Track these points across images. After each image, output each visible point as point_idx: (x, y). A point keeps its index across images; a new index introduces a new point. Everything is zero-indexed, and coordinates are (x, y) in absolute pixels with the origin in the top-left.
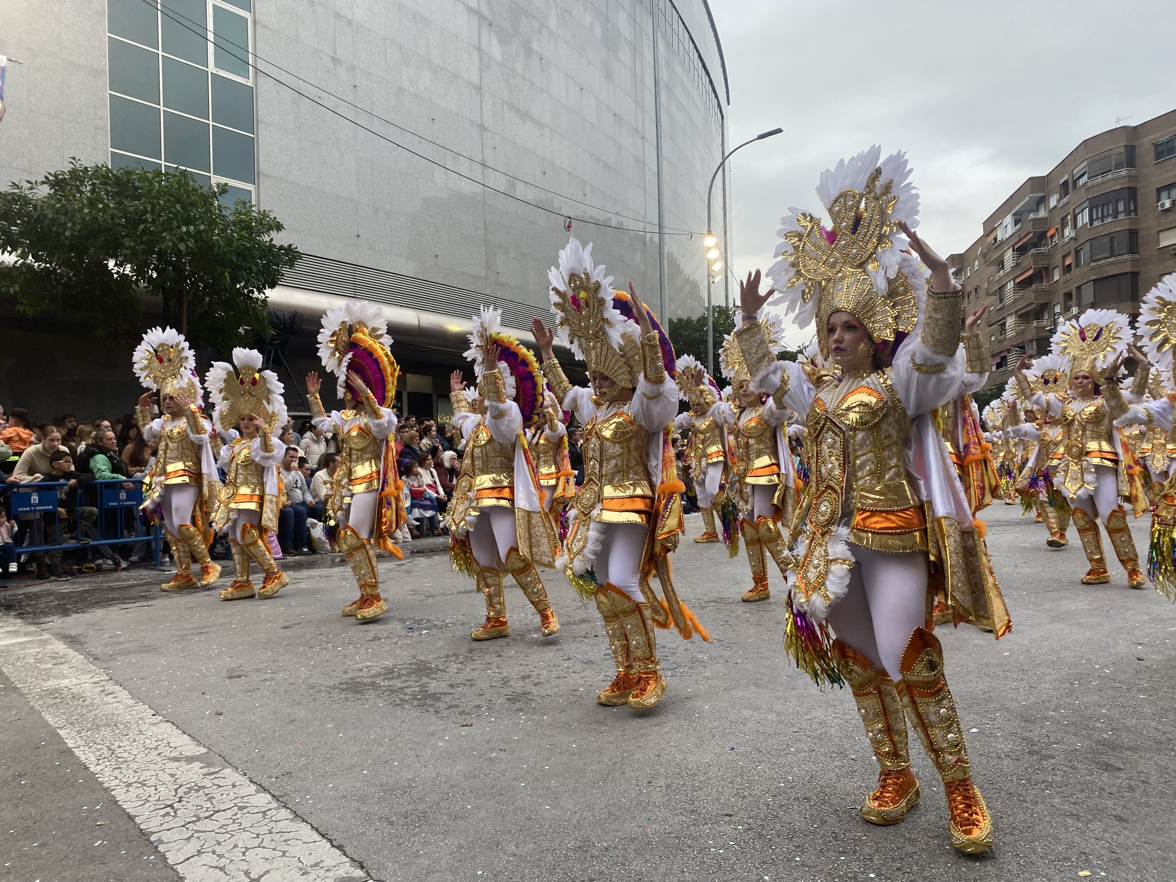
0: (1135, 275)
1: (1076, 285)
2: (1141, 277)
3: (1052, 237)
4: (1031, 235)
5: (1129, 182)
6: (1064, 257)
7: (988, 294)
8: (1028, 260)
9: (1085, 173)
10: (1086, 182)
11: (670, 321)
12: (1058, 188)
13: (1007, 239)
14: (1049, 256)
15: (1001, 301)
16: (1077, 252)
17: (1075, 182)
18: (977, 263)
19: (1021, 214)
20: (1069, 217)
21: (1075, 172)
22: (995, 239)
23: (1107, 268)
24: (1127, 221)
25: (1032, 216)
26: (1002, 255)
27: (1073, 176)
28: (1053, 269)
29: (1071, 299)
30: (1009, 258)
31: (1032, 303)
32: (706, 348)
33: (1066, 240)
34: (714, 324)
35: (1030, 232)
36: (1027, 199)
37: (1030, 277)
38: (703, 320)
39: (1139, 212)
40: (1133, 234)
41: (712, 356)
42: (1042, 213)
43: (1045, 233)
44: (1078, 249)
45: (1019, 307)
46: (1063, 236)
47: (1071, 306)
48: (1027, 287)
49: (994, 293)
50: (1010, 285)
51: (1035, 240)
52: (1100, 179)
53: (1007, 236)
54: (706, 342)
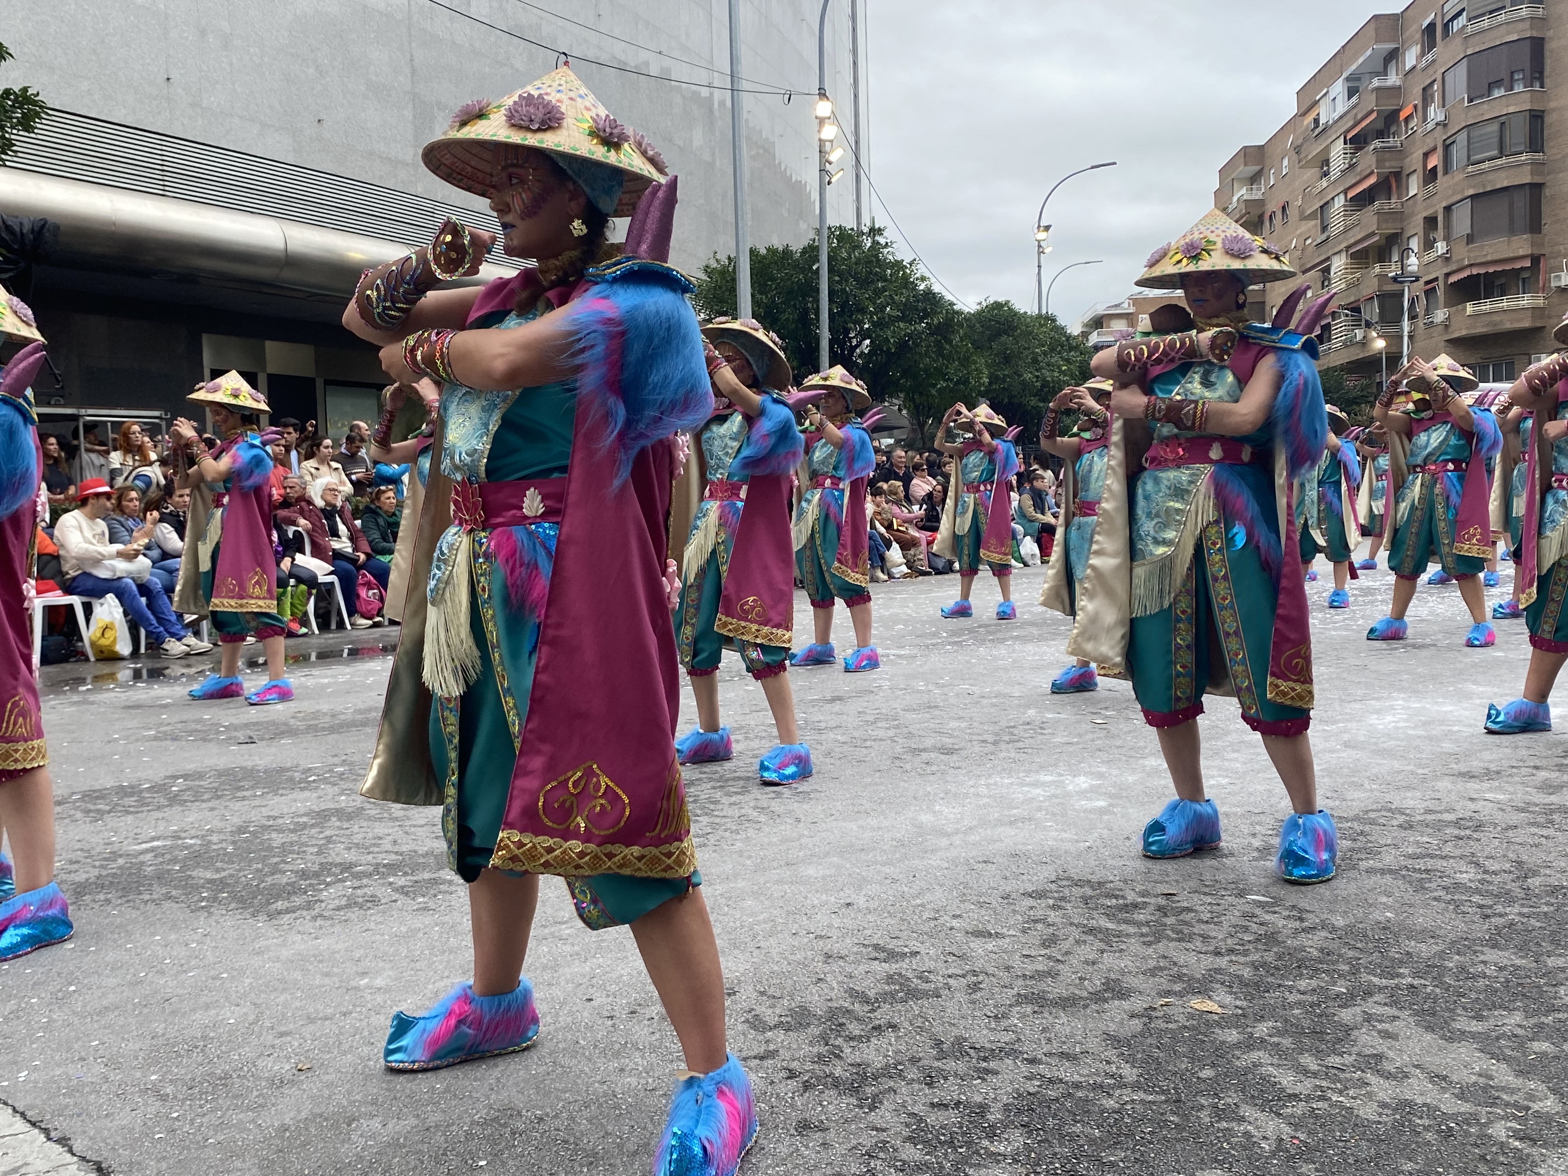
0: (1536, 189)
1: (1444, 204)
2: (1547, 192)
3: (1407, 120)
4: (1374, 115)
5: (1532, 28)
6: (1426, 155)
7: (1304, 218)
8: (1368, 159)
9: (1463, 10)
10: (1464, 27)
11: (753, 252)
12: (1418, 36)
13: (1336, 122)
14: (1400, 153)
15: (1324, 228)
16: (1447, 148)
17: (1446, 26)
18: (1286, 162)
19: (1359, 79)
20: (1436, 87)
21: (1447, 7)
22: (1316, 121)
23: (1491, 176)
24: (1528, 95)
25: (1376, 83)
26: (1327, 149)
27: (1443, 15)
28: (1408, 175)
29: (1436, 228)
30: (1338, 152)
31: (1373, 234)
32: (817, 301)
33: (1430, 126)
34: (830, 259)
35: (1372, 111)
36: (1369, 52)
37: (1371, 188)
38: (811, 252)
39: (1547, 81)
40: (1537, 118)
41: (826, 315)
42: (1393, 79)
43: (1396, 112)
44: (1448, 142)
45: (1352, 241)
46: (1425, 119)
47: (1435, 241)
48: (1365, 206)
49: (1312, 216)
50: (1340, 202)
51: (1380, 125)
52: (1486, 23)
53: (1336, 115)
54: (817, 291)
